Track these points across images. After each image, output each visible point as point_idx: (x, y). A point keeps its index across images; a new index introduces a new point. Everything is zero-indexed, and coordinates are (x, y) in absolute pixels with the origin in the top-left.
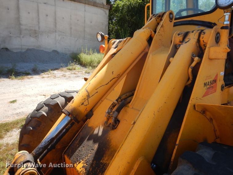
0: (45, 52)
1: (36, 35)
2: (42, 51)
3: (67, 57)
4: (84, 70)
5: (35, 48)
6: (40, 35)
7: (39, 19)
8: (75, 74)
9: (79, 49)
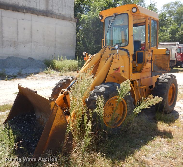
0: (22, 59)
1: (15, 45)
2: (20, 58)
3: (41, 63)
4: (58, 73)
5: (14, 56)
6: (18, 45)
7: (18, 32)
8: (51, 76)
9: (52, 56)
